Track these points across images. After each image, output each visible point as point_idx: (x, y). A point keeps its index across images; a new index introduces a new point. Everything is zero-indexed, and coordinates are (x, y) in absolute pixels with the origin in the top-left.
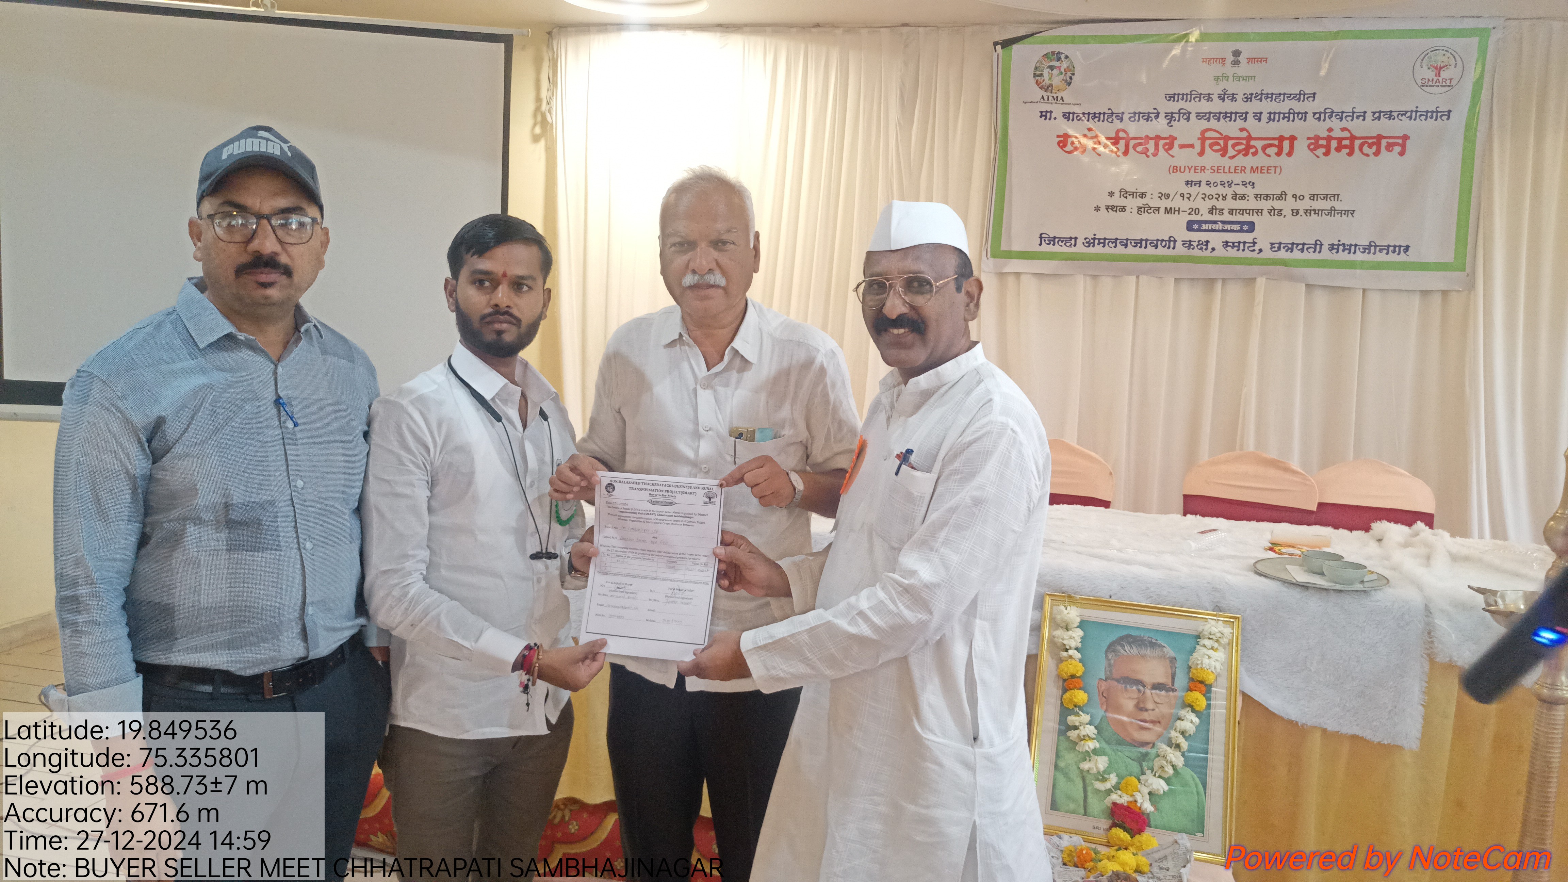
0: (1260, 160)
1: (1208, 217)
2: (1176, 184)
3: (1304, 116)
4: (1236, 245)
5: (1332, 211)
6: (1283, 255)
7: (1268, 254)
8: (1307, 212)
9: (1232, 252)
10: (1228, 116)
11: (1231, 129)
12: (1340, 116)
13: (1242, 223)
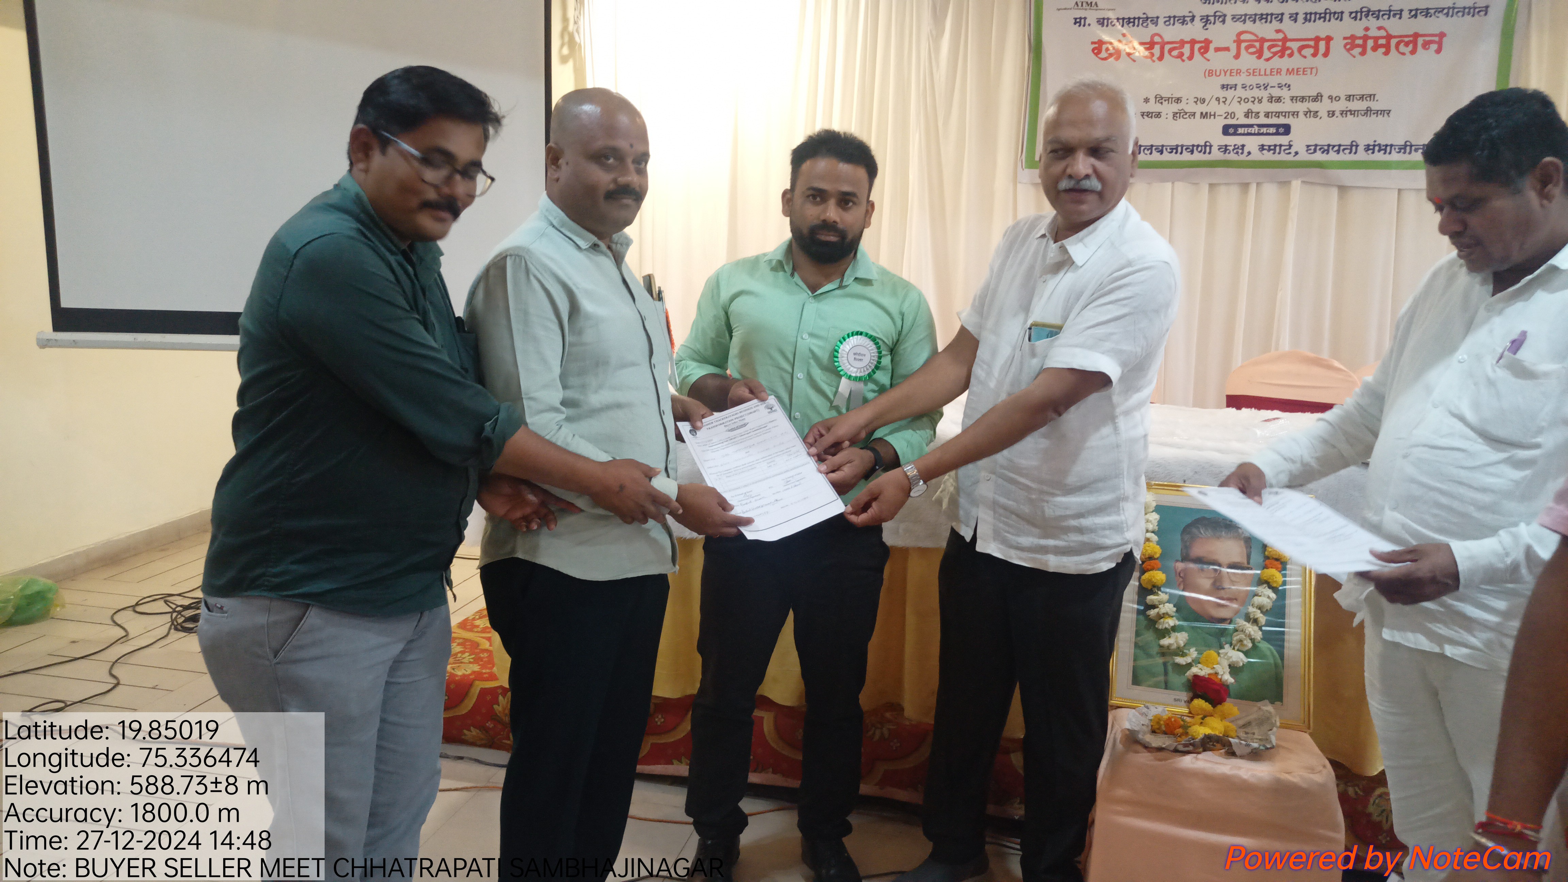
0: (1296, 62)
1: (1244, 121)
2: (1212, 88)
3: (1340, 15)
4: (1270, 149)
5: (1368, 112)
6: (1319, 156)
7: (1304, 156)
8: (1343, 113)
9: (1268, 156)
10: (1265, 18)
11: (1267, 31)
12: (1377, 14)
13: (1278, 126)
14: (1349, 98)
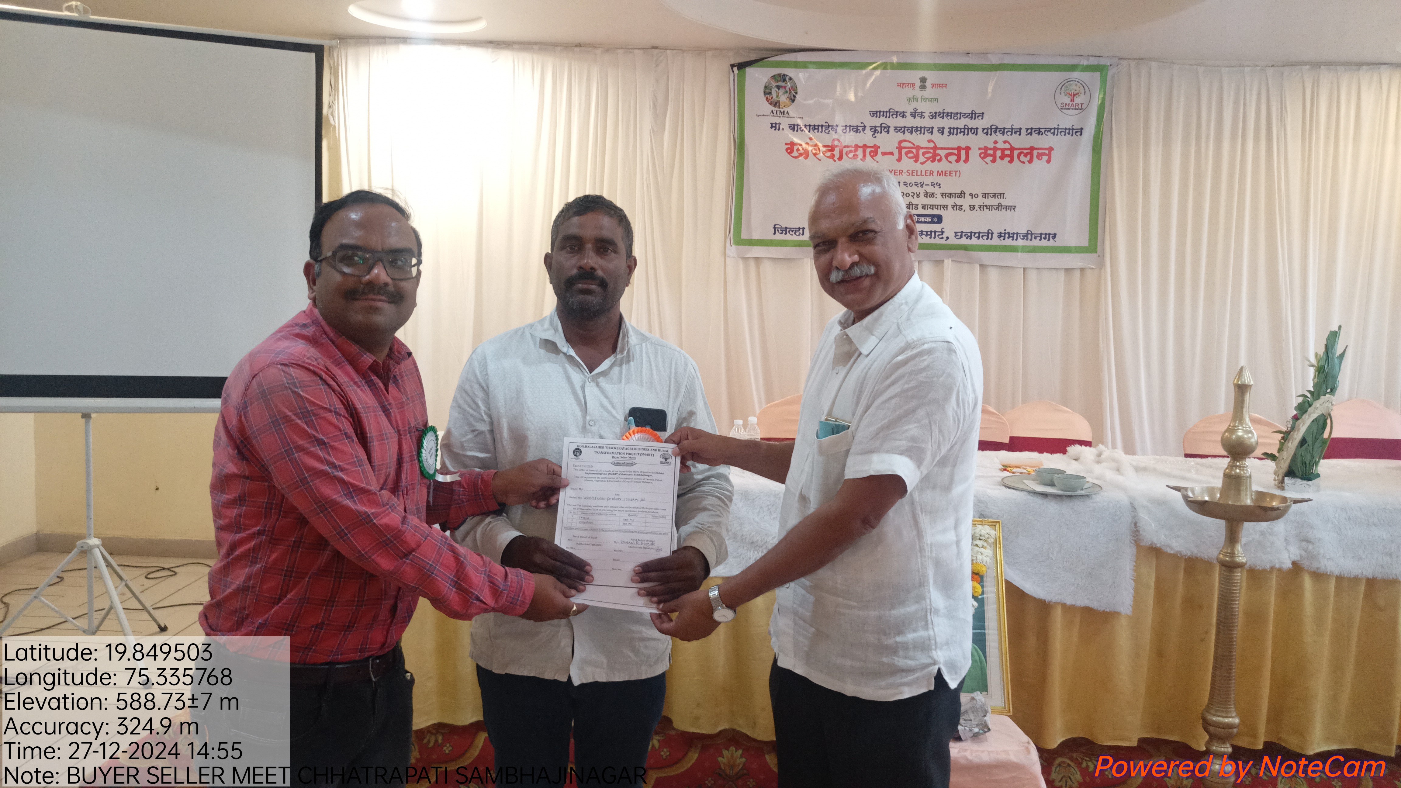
0: (945, 165)
3: (975, 131)
5: (999, 207)
6: (964, 241)
7: (953, 240)
8: (981, 207)
10: (918, 130)
11: (921, 140)
12: (1003, 131)
13: (932, 216)
14: (985, 195)
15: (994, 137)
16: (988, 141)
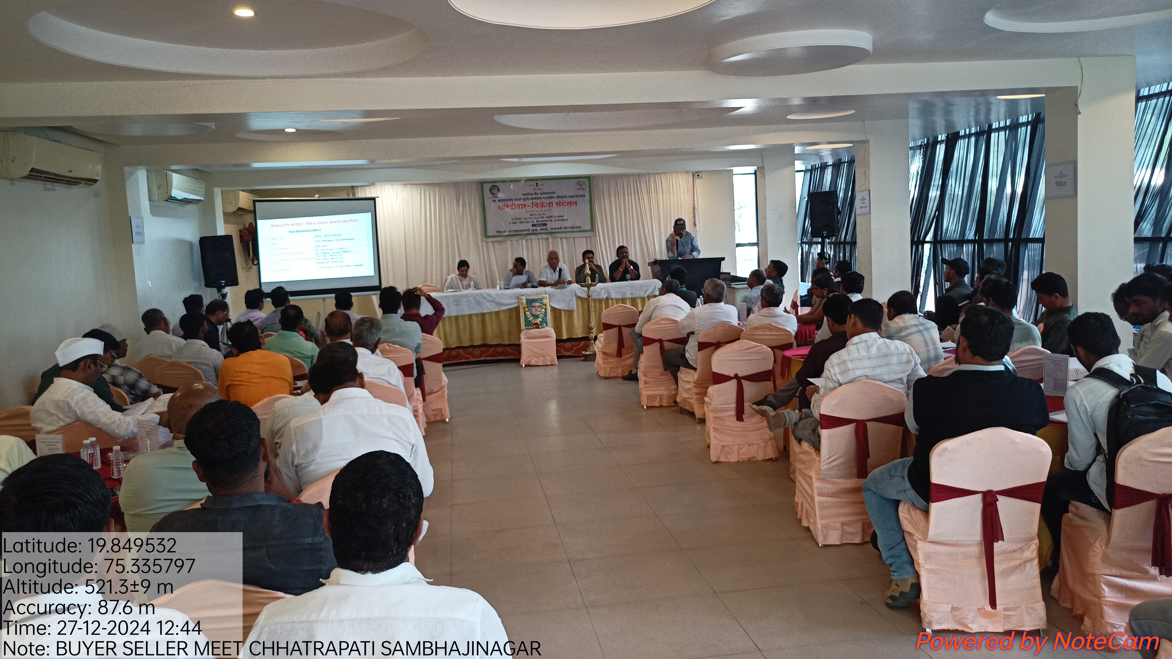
0: (546, 208)
1: (536, 223)
2: (528, 215)
3: (554, 197)
4: (543, 229)
5: (563, 220)
6: (554, 231)
7: (550, 231)
8: (558, 220)
9: (542, 231)
10: (537, 198)
11: (538, 201)
12: (562, 197)
13: (544, 224)
14: (558, 217)
15: (559, 199)
16: (557, 200)
